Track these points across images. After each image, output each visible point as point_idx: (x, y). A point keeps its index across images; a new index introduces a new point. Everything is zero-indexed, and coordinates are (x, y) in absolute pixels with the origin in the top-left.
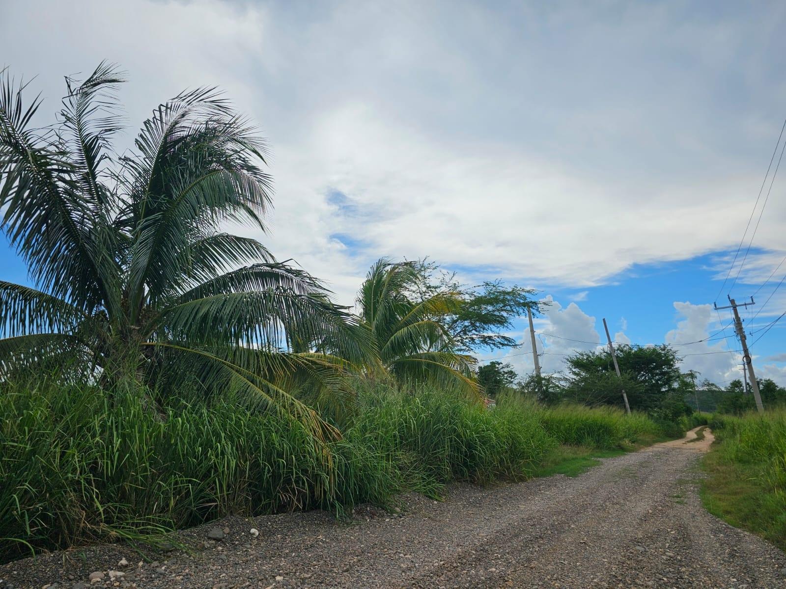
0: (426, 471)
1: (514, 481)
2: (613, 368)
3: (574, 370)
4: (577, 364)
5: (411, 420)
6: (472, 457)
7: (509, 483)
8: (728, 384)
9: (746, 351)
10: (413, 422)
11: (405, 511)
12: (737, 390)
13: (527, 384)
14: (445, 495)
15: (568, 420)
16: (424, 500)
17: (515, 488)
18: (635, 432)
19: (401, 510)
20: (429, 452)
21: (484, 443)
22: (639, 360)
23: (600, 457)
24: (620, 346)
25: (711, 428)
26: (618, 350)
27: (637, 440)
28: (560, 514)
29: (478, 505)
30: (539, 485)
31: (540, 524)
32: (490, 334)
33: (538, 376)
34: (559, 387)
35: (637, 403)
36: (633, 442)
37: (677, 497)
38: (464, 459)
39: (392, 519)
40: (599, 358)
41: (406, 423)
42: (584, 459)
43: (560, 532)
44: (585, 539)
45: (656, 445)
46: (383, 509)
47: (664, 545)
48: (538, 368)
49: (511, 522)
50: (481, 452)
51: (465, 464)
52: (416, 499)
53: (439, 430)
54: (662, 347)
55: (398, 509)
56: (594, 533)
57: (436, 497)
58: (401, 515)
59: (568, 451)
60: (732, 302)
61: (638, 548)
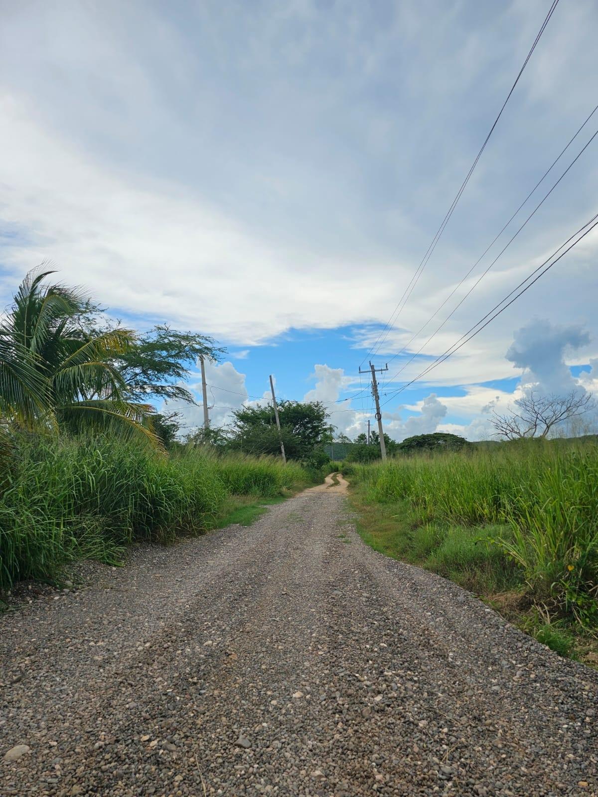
0: (103, 534)
1: (194, 535)
2: (275, 422)
3: (239, 423)
4: (243, 417)
5: (90, 477)
6: (157, 514)
7: (189, 538)
8: (356, 438)
9: (378, 409)
10: (91, 478)
11: (79, 584)
12: (363, 442)
13: (195, 436)
14: (124, 559)
15: (237, 470)
16: (102, 567)
17: (196, 542)
18: (291, 480)
19: (73, 583)
20: (108, 512)
21: (170, 498)
22: (296, 415)
23: (266, 504)
24: (282, 401)
25: (343, 475)
26: (280, 405)
27: (293, 487)
28: (251, 566)
29: (163, 566)
30: (220, 537)
31: (238, 579)
32: (164, 384)
33: (207, 428)
34: (226, 440)
35: (292, 454)
36: (288, 489)
37: (342, 537)
38: (147, 517)
39: (63, 595)
40: (263, 412)
41: (82, 479)
42: (253, 507)
43: (260, 586)
44: (285, 590)
45: (306, 491)
46: (49, 584)
47: (355, 586)
48: (207, 421)
49: (206, 581)
50: (167, 508)
51: (148, 523)
52: (91, 567)
53: (123, 485)
54: (316, 404)
55: (69, 583)
56: (291, 581)
57: (115, 562)
58: (74, 589)
59: (236, 501)
60: (372, 367)
61: (336, 592)
